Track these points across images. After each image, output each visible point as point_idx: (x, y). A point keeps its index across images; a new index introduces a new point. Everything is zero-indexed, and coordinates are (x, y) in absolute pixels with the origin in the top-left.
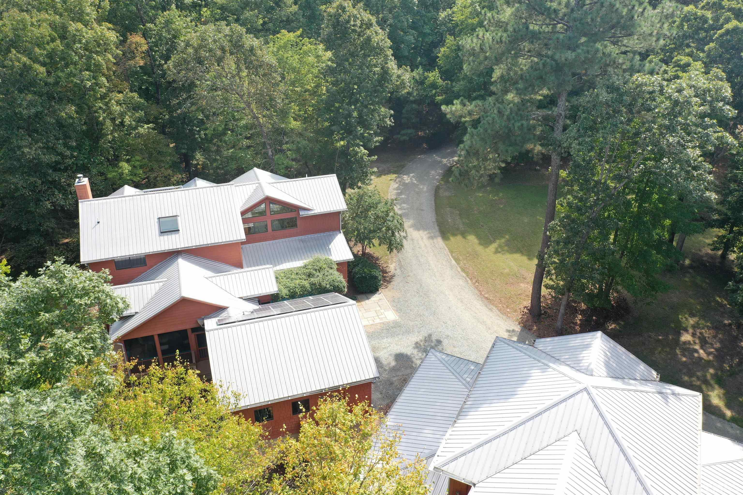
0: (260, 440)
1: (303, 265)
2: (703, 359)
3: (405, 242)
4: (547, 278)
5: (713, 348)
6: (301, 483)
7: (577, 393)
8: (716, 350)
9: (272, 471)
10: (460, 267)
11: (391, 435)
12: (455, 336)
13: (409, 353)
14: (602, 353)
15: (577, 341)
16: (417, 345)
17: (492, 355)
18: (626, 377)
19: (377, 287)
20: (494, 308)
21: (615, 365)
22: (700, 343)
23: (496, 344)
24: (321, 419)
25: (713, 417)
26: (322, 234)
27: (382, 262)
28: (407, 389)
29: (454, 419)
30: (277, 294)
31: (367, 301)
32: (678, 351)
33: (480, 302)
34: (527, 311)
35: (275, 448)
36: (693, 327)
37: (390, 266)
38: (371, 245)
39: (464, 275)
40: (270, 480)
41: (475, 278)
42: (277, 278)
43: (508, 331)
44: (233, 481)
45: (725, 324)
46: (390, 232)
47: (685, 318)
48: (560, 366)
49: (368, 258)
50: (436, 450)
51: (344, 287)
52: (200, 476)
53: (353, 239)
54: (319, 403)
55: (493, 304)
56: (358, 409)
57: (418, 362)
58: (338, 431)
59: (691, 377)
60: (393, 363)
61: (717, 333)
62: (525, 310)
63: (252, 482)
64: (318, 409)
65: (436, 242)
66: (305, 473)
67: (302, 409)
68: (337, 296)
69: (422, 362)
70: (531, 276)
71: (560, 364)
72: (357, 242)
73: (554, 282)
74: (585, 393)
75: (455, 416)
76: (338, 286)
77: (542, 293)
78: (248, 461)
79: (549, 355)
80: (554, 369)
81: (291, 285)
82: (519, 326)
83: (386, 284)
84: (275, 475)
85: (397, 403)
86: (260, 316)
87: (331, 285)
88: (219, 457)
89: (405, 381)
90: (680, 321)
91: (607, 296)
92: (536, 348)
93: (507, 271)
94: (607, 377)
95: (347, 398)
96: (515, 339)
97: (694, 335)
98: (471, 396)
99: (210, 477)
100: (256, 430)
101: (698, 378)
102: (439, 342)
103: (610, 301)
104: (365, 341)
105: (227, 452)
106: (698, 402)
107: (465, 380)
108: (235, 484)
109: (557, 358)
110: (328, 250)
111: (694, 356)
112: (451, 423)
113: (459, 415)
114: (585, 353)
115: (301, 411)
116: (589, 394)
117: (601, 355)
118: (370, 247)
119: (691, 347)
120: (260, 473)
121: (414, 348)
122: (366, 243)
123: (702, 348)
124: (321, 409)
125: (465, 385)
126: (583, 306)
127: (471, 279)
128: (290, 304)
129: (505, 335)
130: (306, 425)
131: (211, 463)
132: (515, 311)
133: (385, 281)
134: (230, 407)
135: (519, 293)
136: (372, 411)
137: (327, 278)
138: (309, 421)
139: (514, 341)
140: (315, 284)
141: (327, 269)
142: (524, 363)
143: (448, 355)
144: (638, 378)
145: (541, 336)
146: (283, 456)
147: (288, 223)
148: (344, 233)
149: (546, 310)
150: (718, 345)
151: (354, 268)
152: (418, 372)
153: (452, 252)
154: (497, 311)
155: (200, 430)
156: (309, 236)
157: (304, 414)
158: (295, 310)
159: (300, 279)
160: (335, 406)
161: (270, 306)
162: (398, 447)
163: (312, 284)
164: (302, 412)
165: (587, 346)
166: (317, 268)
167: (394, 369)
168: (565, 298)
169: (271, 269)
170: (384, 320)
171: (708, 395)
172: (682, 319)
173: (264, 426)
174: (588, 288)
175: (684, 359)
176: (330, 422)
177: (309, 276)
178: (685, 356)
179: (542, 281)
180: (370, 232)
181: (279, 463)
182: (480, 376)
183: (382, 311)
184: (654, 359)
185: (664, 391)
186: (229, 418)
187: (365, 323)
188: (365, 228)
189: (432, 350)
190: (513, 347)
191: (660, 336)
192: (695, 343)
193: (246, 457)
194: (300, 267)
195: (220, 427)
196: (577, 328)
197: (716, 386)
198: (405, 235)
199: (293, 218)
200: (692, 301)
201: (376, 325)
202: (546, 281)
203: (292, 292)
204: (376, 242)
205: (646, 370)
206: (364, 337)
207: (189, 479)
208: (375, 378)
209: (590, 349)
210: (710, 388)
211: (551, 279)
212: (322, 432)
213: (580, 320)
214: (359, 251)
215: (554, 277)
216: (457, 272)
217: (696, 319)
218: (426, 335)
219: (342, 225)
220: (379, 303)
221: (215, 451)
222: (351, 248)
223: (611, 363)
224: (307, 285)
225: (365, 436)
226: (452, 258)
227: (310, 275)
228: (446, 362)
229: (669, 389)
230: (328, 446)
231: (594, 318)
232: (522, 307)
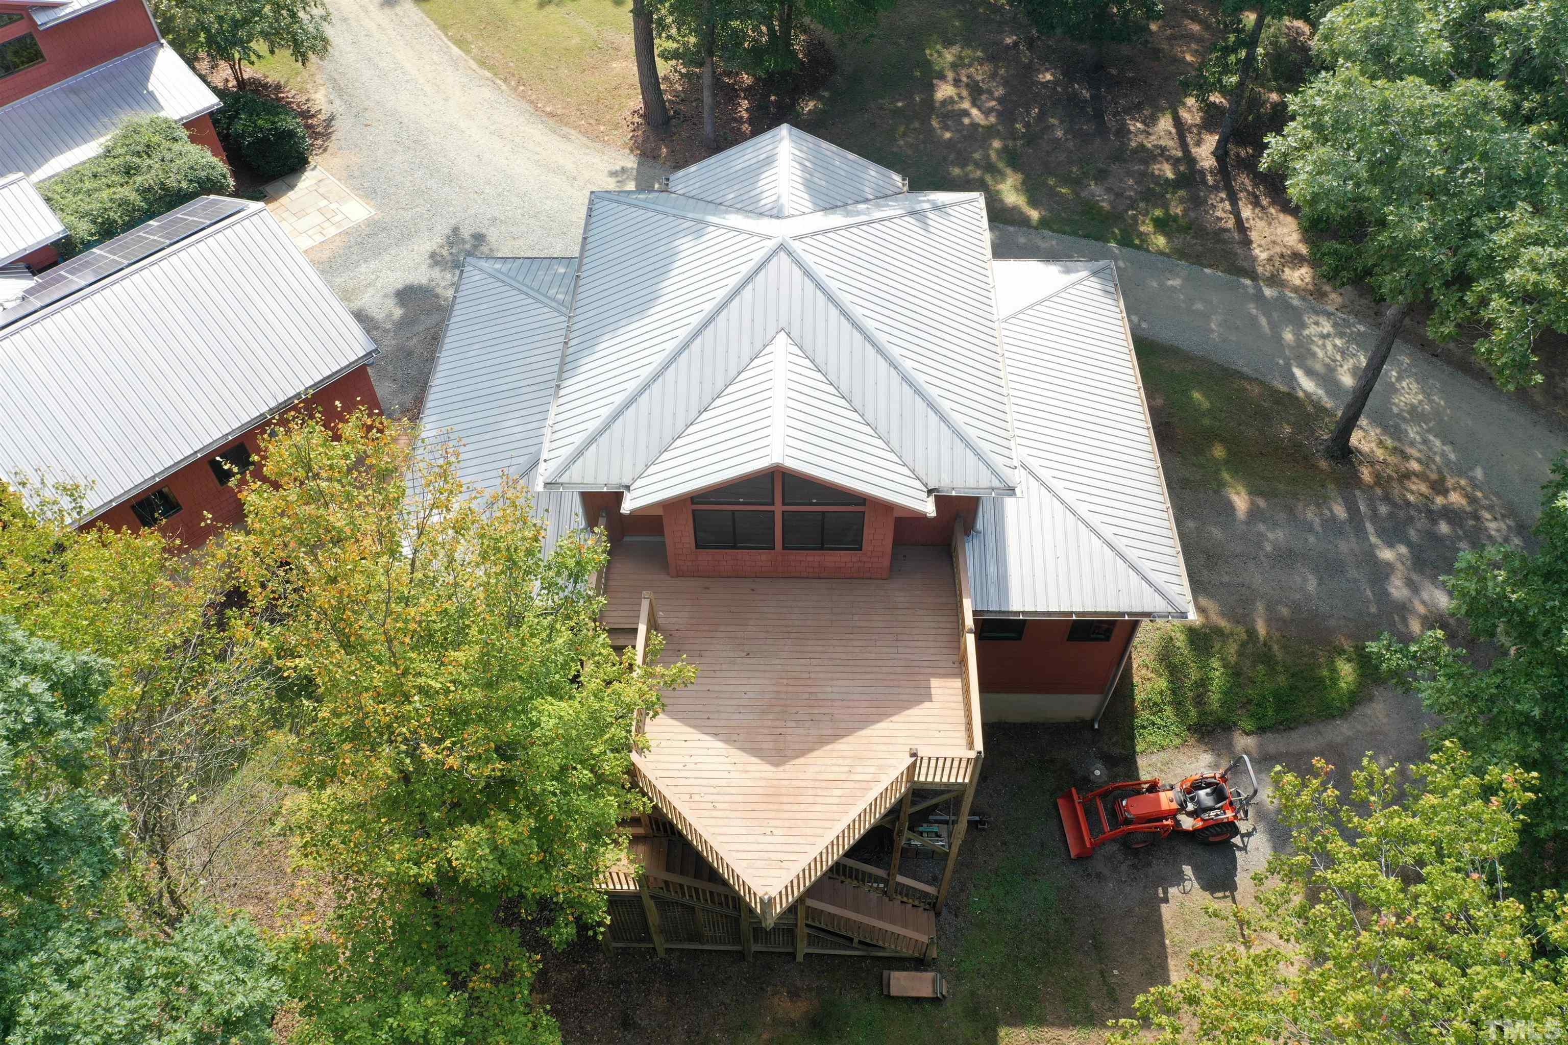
0: (166, 559)
1: (101, 151)
2: (979, 125)
3: (329, 31)
4: (660, 37)
5: (994, 99)
6: (291, 607)
7: (768, 260)
8: (1000, 100)
9: (220, 609)
10: (474, 58)
11: (437, 455)
12: (510, 214)
13: (424, 281)
14: (797, 165)
15: (746, 157)
16: (435, 259)
17: (591, 233)
18: (850, 202)
19: (302, 153)
20: (573, 132)
21: (823, 183)
22: (970, 95)
23: (595, 207)
24: (281, 474)
25: (1011, 229)
26: (117, 61)
27: (293, 92)
28: (444, 354)
29: (554, 384)
30: (68, 238)
31: (291, 194)
32: (935, 123)
33: (540, 126)
34: (640, 120)
35: (207, 563)
36: (954, 66)
37: (313, 96)
38: (253, 58)
39: (488, 74)
40: (222, 625)
41: (513, 75)
42: (48, 200)
43: (613, 174)
44: (144, 657)
45: (1008, 45)
46: (284, 12)
47: (937, 52)
48: (727, 216)
49: (255, 91)
50: (539, 452)
51: (225, 177)
52: (63, 674)
53: (202, 54)
54: (262, 445)
55: (567, 124)
56: (349, 429)
57: (450, 293)
58: (324, 484)
59: (963, 166)
60: (398, 313)
61: (997, 67)
62: (637, 119)
63: (187, 641)
64: (264, 458)
65: (401, 13)
66: (290, 587)
67: (230, 469)
68: (214, 202)
69: (456, 291)
70: (627, 41)
71: (727, 212)
72: (213, 58)
73: (678, 42)
74: (782, 255)
75: (555, 376)
76: (208, 179)
77: (661, 73)
78: (159, 608)
79: (701, 200)
80: (718, 226)
81: (93, 206)
82: (632, 157)
83: (319, 142)
84: (229, 612)
85: (433, 390)
86: (49, 301)
87: (191, 181)
88: (89, 625)
89: (435, 340)
90: (929, 61)
91: (788, 44)
92: (674, 193)
93: (575, 41)
94: (815, 211)
95: (318, 415)
96: (631, 186)
97: (957, 83)
98: (575, 327)
99: (86, 671)
100: (150, 543)
101: (977, 165)
102: (479, 238)
103: (794, 54)
104: (320, 284)
105: (105, 609)
106: (978, 211)
107: (554, 300)
108: (152, 660)
109: (718, 201)
110: (149, 97)
111: (962, 123)
112: (552, 391)
113: (561, 371)
114: (766, 178)
115: (229, 474)
116: (789, 254)
117: (793, 170)
118: (252, 63)
119: (956, 107)
120: (195, 621)
121: (431, 266)
122: (237, 56)
123: (974, 104)
124: (272, 454)
125: (558, 311)
126: (747, 79)
127: (505, 80)
128: (109, 252)
129: (611, 184)
130: (253, 498)
131: (79, 642)
132: (617, 126)
133: (316, 135)
134: (68, 520)
135: (614, 84)
136: (381, 423)
137: (174, 167)
138: (254, 486)
139: (629, 192)
140: (149, 189)
141: (168, 144)
142: (658, 230)
143: (505, 259)
144: (871, 197)
145: (679, 165)
146: (231, 572)
147: (16, 53)
148: (172, 43)
149: (677, 107)
150: (1000, 92)
151: (229, 124)
152: (455, 313)
153: (444, 28)
154: (580, 136)
155: (19, 589)
156: (85, 74)
157: (239, 476)
158: (126, 262)
159: (109, 186)
160: (297, 438)
161: (61, 270)
162: (459, 473)
163: (144, 191)
164: (234, 475)
165: (769, 161)
166: (139, 148)
167: (403, 324)
168: (706, 71)
169: (23, 183)
170: (346, 226)
171: (998, 192)
172: (931, 55)
173: (163, 531)
174: (745, 35)
175: (948, 135)
176: (301, 473)
177: (128, 173)
178: (946, 128)
179: (652, 45)
180: (237, 25)
181: (228, 586)
182: (581, 282)
183: (334, 206)
184: (895, 150)
185: (918, 207)
186: (76, 542)
187: (305, 243)
188: (220, 19)
189: (469, 259)
190: (629, 205)
191: (898, 100)
192: (961, 98)
193: (153, 602)
194: (96, 158)
195: (63, 567)
196: (746, 128)
197: (1009, 171)
198: (323, 13)
199: (24, 37)
200: (943, 13)
201: (332, 240)
202: (661, 44)
203: (103, 223)
204: (260, 46)
205: (881, 177)
206: (315, 277)
207: (40, 691)
208: (369, 354)
209: (776, 164)
210: (999, 178)
211: (669, 37)
212: (293, 498)
213: (746, 110)
214: (227, 80)
215: (674, 31)
216: (469, 72)
217: (956, 49)
218: (448, 231)
219: (159, 25)
220: (321, 190)
221: (75, 615)
222: (203, 78)
223: (816, 180)
224: (134, 197)
225: (385, 475)
226: (449, 43)
227: (129, 171)
228: (507, 275)
229: (928, 201)
230: (314, 520)
231: (773, 98)
232: (627, 113)
